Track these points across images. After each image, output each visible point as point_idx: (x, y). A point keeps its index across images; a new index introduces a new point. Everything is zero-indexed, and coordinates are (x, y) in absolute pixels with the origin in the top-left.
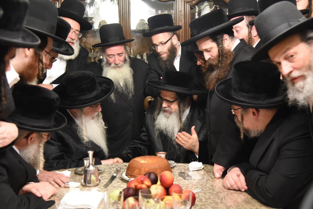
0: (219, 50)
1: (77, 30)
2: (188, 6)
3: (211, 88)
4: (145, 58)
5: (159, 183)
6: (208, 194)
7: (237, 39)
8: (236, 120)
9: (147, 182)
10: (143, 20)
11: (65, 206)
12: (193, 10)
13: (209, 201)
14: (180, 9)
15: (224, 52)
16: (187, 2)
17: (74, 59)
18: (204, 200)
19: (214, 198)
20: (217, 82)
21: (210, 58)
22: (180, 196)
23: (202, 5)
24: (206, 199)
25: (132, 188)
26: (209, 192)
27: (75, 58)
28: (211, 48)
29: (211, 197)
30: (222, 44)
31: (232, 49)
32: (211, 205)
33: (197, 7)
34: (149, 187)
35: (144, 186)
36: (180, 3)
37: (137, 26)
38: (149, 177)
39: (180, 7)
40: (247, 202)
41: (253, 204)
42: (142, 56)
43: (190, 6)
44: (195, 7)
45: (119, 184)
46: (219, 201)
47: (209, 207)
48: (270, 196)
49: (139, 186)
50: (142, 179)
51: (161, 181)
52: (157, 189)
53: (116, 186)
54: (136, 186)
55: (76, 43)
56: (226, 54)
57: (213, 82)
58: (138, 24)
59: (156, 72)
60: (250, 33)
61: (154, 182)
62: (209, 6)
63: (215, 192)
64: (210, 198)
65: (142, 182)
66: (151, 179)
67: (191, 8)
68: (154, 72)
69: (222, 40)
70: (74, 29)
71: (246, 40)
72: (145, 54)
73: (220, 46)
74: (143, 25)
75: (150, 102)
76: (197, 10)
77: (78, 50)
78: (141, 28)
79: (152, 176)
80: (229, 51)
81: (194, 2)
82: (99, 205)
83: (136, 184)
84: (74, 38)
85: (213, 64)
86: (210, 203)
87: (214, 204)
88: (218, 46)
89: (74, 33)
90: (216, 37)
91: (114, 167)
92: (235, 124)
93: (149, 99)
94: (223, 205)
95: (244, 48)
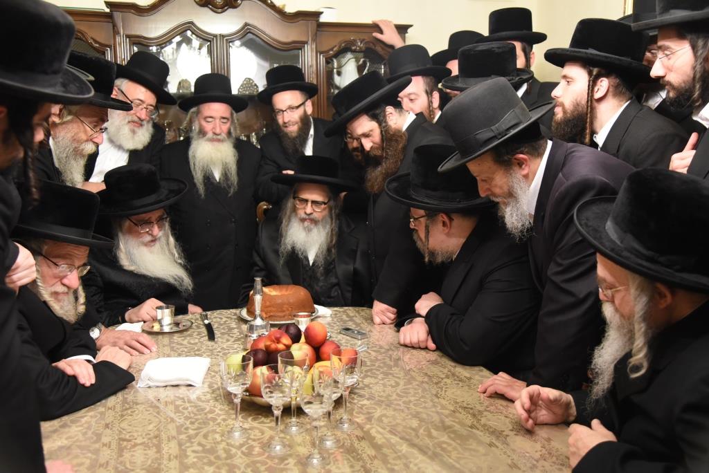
0: (381, 131)
1: (151, 105)
2: (322, 59)
3: (375, 189)
4: (254, 140)
5: (303, 339)
6: (373, 353)
7: (411, 113)
8: (415, 237)
9: (286, 340)
10: (249, 79)
11: (149, 382)
12: (330, 65)
13: (377, 364)
14: (310, 64)
15: (391, 133)
16: (321, 53)
17: (142, 150)
18: (369, 363)
19: (384, 359)
20: (384, 179)
21: (372, 147)
22: (340, 360)
23: (344, 57)
24: (371, 361)
25: (261, 350)
26: (374, 351)
27: (144, 147)
28: (371, 131)
29: (379, 358)
30: (386, 122)
31: (404, 129)
32: (382, 370)
33: (335, 61)
34: (288, 347)
35: (281, 346)
36: (309, 54)
37: (240, 88)
38: (287, 331)
39: (310, 59)
40: (435, 363)
41: (443, 365)
42: (248, 137)
43: (326, 59)
44: (332, 60)
45: (229, 343)
46: (392, 363)
47: (378, 373)
48: (466, 348)
49: (273, 346)
50: (278, 336)
51: (306, 338)
52: (300, 350)
53: (225, 346)
54: (267, 347)
55: (146, 125)
56: (394, 135)
57: (378, 180)
58: (242, 86)
59: (275, 162)
60: (430, 103)
61: (296, 339)
62: (354, 60)
63: (383, 350)
64: (377, 360)
65: (278, 341)
66: (291, 334)
67: (327, 62)
68: (271, 163)
69: (385, 116)
70: (146, 103)
71: (426, 114)
72: (253, 134)
73: (384, 124)
74: (250, 87)
75: (266, 211)
76: (336, 65)
77: (150, 136)
78: (247, 93)
79: (292, 330)
80: (399, 131)
81: (331, 52)
82: (205, 378)
83: (268, 343)
84: (143, 117)
85: (378, 154)
86: (379, 366)
87: (385, 369)
88: (380, 125)
89: (145, 110)
90: (375, 112)
91: (217, 316)
92: (414, 243)
93: (264, 206)
94: (399, 369)
95: (423, 125)
